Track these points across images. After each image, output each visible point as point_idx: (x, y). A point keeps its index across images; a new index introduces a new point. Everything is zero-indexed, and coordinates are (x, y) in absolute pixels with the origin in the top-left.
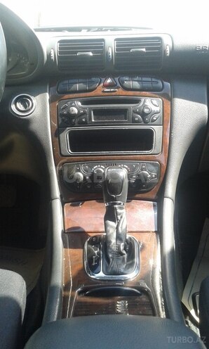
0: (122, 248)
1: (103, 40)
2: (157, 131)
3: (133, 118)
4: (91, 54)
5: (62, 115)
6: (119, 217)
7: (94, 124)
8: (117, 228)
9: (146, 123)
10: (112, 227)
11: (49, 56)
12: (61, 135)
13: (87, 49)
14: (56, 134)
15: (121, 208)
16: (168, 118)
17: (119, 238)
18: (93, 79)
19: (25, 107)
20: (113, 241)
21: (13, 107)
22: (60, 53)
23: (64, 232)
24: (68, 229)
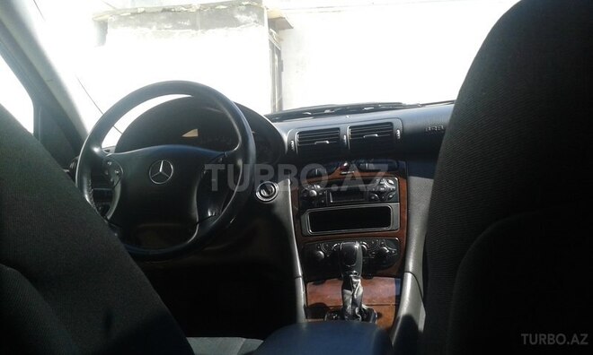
0: (357, 311)
1: (338, 129)
2: (394, 207)
3: (370, 197)
4: (328, 142)
5: (303, 198)
6: (355, 286)
7: (332, 205)
8: (353, 295)
9: (383, 201)
10: (348, 294)
11: (290, 146)
12: (302, 217)
13: (325, 138)
14: (297, 216)
15: (356, 278)
16: (404, 195)
17: (354, 303)
18: (331, 164)
19: (268, 192)
20: (349, 306)
21: (258, 194)
22: (300, 143)
23: (306, 308)
24: (311, 305)
